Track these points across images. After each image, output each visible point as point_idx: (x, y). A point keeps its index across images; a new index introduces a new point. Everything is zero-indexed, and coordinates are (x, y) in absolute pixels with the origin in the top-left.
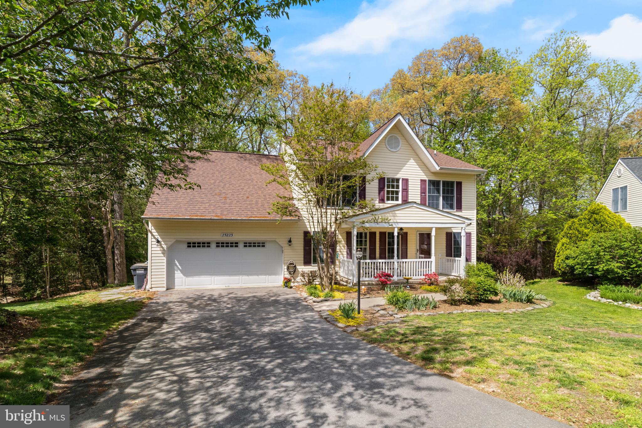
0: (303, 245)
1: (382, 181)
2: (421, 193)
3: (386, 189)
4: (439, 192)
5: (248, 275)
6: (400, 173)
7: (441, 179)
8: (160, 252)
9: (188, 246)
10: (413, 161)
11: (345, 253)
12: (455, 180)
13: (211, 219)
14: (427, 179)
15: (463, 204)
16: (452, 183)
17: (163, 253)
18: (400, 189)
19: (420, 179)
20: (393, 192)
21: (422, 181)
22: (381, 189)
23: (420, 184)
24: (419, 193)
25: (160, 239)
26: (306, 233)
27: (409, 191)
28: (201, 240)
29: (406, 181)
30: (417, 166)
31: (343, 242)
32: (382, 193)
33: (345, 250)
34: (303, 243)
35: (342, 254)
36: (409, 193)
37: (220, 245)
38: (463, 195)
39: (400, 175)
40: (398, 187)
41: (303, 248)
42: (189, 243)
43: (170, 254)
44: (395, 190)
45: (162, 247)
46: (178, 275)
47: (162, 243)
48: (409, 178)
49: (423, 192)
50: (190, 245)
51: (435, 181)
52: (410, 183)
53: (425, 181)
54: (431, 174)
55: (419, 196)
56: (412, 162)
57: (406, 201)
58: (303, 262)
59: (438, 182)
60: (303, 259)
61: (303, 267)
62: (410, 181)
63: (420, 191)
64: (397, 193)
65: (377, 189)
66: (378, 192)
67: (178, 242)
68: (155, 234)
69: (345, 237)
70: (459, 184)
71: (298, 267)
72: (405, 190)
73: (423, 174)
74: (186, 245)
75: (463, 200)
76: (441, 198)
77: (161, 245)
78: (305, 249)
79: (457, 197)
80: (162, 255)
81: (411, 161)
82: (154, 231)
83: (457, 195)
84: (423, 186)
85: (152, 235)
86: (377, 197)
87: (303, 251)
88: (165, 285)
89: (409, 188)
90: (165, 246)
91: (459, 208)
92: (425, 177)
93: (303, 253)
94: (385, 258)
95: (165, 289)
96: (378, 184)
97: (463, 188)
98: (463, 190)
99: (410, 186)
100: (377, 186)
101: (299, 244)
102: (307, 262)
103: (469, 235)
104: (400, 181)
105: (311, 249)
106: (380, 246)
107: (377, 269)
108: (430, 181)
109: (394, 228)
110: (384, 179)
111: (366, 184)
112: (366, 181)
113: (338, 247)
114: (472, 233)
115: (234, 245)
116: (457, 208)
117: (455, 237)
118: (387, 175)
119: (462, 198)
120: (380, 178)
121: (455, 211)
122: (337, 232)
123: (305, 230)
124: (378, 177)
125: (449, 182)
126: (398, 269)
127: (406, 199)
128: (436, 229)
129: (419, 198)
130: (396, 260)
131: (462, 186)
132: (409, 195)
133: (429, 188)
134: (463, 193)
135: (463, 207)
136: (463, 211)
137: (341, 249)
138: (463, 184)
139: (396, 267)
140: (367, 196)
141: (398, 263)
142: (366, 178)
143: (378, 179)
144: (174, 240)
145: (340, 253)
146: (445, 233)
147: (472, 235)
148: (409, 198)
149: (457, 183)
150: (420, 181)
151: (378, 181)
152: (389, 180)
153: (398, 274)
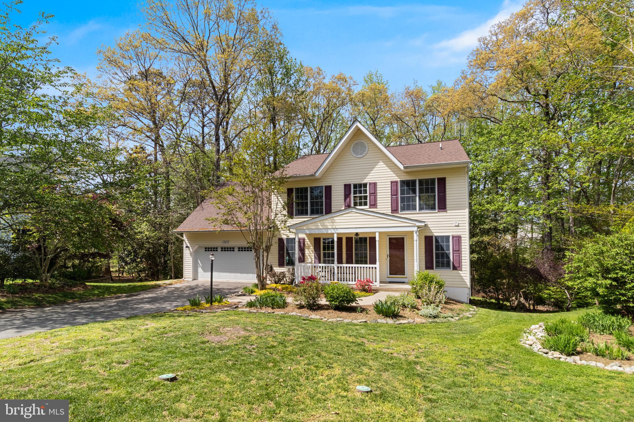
0: (278, 250)
1: (347, 187)
2: (392, 195)
3: (352, 195)
4: (414, 192)
5: (241, 273)
6: (368, 177)
7: (417, 178)
8: (189, 254)
9: (206, 250)
10: (382, 163)
11: (313, 257)
12: (436, 176)
14: (399, 180)
15: (447, 203)
16: (433, 180)
17: (191, 255)
18: (368, 194)
19: (390, 181)
20: (361, 198)
21: (392, 182)
22: (347, 195)
23: (390, 186)
24: (390, 196)
25: (189, 245)
26: (281, 240)
27: (378, 194)
28: (212, 246)
29: (373, 185)
30: (387, 168)
31: (312, 248)
32: (348, 200)
33: (313, 255)
34: (277, 248)
35: (311, 258)
36: (378, 197)
37: (224, 249)
38: (447, 193)
39: (367, 180)
40: (365, 192)
41: (277, 252)
42: (206, 248)
43: (195, 255)
44: (363, 195)
46: (200, 270)
47: (191, 248)
48: (377, 182)
49: (394, 194)
50: (207, 249)
51: (409, 180)
52: (378, 186)
53: (397, 182)
54: (405, 174)
55: (390, 199)
56: (381, 164)
57: (374, 205)
58: (278, 264)
59: (414, 182)
60: (277, 261)
61: (278, 268)
62: (378, 184)
63: (390, 193)
64: (366, 198)
65: (343, 196)
66: (343, 198)
67: (200, 247)
68: (187, 242)
69: (313, 243)
70: (442, 182)
71: (274, 268)
72: (374, 194)
73: (394, 175)
74: (204, 249)
75: (447, 198)
76: (417, 198)
77: (189, 249)
78: (279, 253)
79: (438, 195)
81: (379, 164)
82: (186, 240)
83: (438, 193)
84: (394, 188)
85: (185, 243)
86: (344, 203)
87: (278, 255)
88: (191, 277)
89: (378, 192)
90: (191, 250)
91: (443, 206)
92: (397, 177)
93: (277, 257)
94: (352, 263)
95: (191, 280)
96: (343, 191)
97: (447, 185)
98: (447, 187)
99: (378, 189)
100: (343, 193)
101: (275, 249)
102: (281, 264)
103: (458, 239)
104: (368, 186)
105: (284, 253)
106: (347, 251)
107: (341, 273)
108: (403, 182)
109: (333, 234)
110: (350, 185)
111: (332, 192)
112: (332, 189)
113: (307, 252)
114: (462, 236)
115: (232, 249)
116: (439, 208)
117: (437, 241)
118: (353, 182)
119: (447, 195)
120: (345, 185)
121: (437, 211)
122: (306, 238)
123: (279, 237)
124: (343, 184)
125: (428, 179)
126: (338, 273)
127: (374, 203)
128: (380, 233)
129: (390, 201)
130: (336, 265)
131: (447, 182)
132: (378, 199)
133: (401, 189)
134: (447, 190)
135: (447, 206)
136: (448, 212)
137: (310, 253)
138: (447, 179)
139: (336, 272)
140: (332, 204)
141: (338, 267)
142: (332, 187)
143: (343, 186)
144: (197, 246)
145: (309, 257)
146: (424, 237)
147: (462, 239)
148: (378, 202)
149: (439, 179)
150: (390, 183)
151: (343, 189)
152: (355, 186)
153: (338, 278)
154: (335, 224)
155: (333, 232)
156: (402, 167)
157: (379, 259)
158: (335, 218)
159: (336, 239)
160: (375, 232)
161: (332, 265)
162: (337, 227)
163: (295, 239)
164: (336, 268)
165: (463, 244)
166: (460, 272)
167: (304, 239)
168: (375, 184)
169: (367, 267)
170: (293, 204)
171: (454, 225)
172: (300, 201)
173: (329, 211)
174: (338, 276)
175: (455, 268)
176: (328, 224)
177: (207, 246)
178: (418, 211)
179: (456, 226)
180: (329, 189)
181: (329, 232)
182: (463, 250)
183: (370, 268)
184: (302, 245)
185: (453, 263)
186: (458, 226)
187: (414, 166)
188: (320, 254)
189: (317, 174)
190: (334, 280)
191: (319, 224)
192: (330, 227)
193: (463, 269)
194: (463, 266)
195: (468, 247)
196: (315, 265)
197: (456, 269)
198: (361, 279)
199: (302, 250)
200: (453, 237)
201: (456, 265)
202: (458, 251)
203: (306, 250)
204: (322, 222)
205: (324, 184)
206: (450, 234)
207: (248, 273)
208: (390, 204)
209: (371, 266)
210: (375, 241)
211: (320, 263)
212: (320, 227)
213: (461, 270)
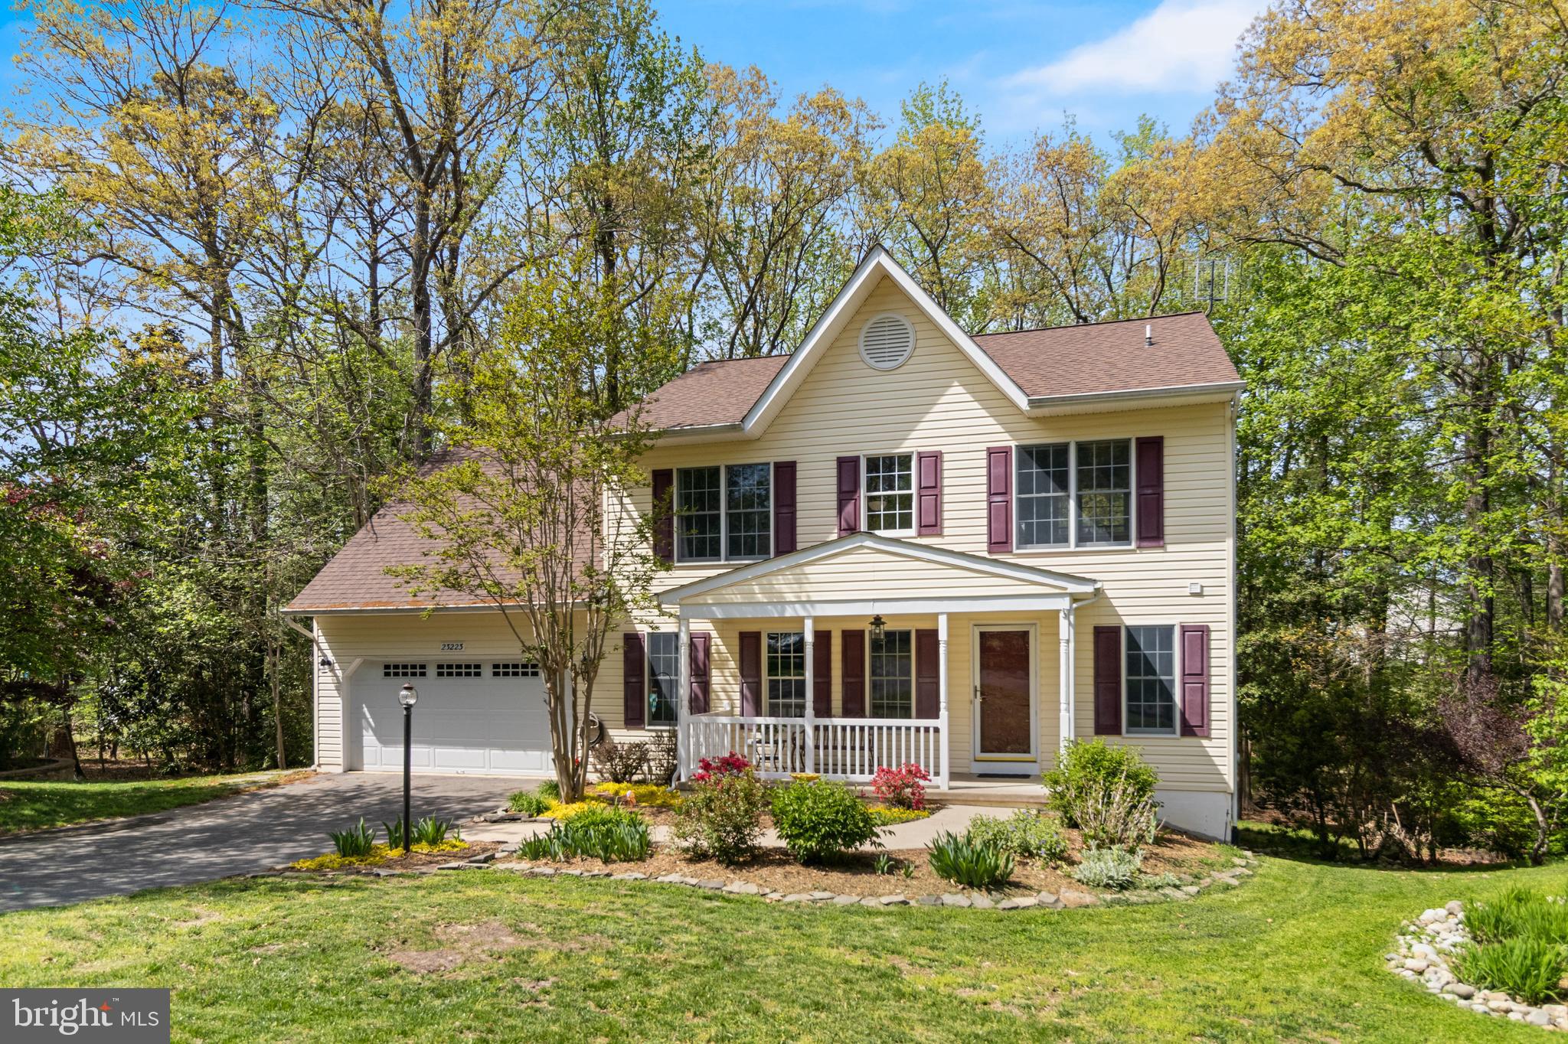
0: (621, 672)
1: (847, 467)
2: (990, 494)
3: (863, 493)
4: (1062, 484)
5: (504, 747)
6: (914, 434)
7: (1072, 437)
8: (332, 687)
9: (387, 674)
10: (961, 389)
11: (737, 696)
12: (1132, 432)
13: (397, 610)
14: (1013, 444)
15: (1167, 521)
16: (1123, 446)
17: (337, 689)
18: (914, 490)
19: (984, 446)
20: (890, 502)
21: (990, 452)
22: (846, 494)
23: (984, 463)
24: (984, 496)
25: (331, 658)
26: (632, 641)
27: (946, 490)
28: (409, 660)
29: (935, 460)
30: (977, 406)
31: (732, 664)
32: (849, 509)
33: (737, 688)
34: (621, 665)
35: (730, 699)
36: (946, 499)
37: (446, 670)
38: (1167, 486)
39: (911, 445)
40: (906, 482)
41: (621, 680)
42: (387, 667)
43: (353, 693)
44: (897, 492)
45: (336, 676)
46: (369, 738)
47: (336, 666)
48: (944, 449)
49: (997, 490)
50: (393, 670)
51: (1048, 445)
52: (946, 465)
53: (1006, 451)
54: (1033, 425)
55: (985, 505)
56: (957, 393)
57: (933, 526)
58: (622, 717)
59: (1061, 450)
60: (621, 710)
61: (624, 732)
62: (946, 457)
63: (984, 488)
64: (906, 501)
65: (834, 497)
66: (835, 504)
67: (367, 664)
68: (325, 646)
69: (737, 649)
70: (1152, 449)
71: (611, 732)
72: (934, 488)
73: (999, 429)
74: (382, 671)
75: (1167, 504)
76: (1072, 505)
77: (332, 670)
78: (626, 683)
79: (1139, 496)
80: (335, 693)
81: (952, 390)
82: (322, 639)
83: (1139, 486)
84: (998, 471)
85: (320, 649)
86: (835, 520)
87: (622, 687)
88: (340, 761)
89: (946, 482)
90: (339, 673)
91: (1152, 534)
92: (1007, 436)
93: (622, 694)
94: (862, 715)
95: (340, 769)
96: (834, 480)
97: (1166, 460)
98: (1167, 469)
99: (946, 474)
100: (834, 488)
101: (612, 670)
102: (633, 719)
103: (1199, 637)
104: (914, 464)
105: (642, 683)
106: (846, 674)
107: (826, 748)
108: (1026, 451)
109: (801, 620)
110: (856, 460)
111: (799, 482)
112: (799, 474)
113: (716, 678)
114: (1212, 626)
115: (471, 670)
116: (1141, 538)
117: (1133, 643)
118: (865, 448)
119: (1167, 495)
120: (841, 462)
121: (1133, 546)
122: (714, 634)
123: (628, 629)
124: (834, 456)
125: (1108, 442)
126: (817, 747)
127: (932, 521)
128: (951, 616)
129: (985, 513)
130: (808, 721)
131: (1166, 451)
132: (946, 507)
133: (1020, 476)
134: (1167, 477)
135: (1167, 530)
136: (1170, 548)
137: (726, 683)
138: (1166, 443)
139: (810, 742)
140: (799, 522)
141: (817, 728)
142: (799, 467)
143: (834, 464)
144: (358, 661)
145: (722, 695)
146: (1091, 630)
147: (1213, 635)
148: (946, 515)
149: (1141, 442)
150: (984, 455)
151: (834, 472)
152: (873, 464)
153: (817, 764)
154: (808, 587)
155: (802, 613)
156: (1023, 402)
157: (949, 702)
158: (808, 569)
159: (809, 638)
160: (937, 614)
161: (799, 721)
162: (814, 597)
163: (677, 635)
164: (810, 731)
165: (1213, 653)
166: (1205, 742)
167: (707, 638)
168: (937, 458)
169: (908, 729)
170: (670, 520)
171: (1187, 592)
172: (694, 512)
173: (787, 545)
174: (817, 755)
175: (1188, 730)
176: (784, 588)
177: (392, 661)
178: (1072, 547)
179: (1194, 595)
180: (787, 472)
181: (789, 612)
182: (1213, 671)
183: (918, 729)
184: (701, 655)
185: (1183, 714)
186: (1200, 595)
187: (1063, 399)
188: (759, 684)
189: (750, 425)
190: (803, 770)
191: (756, 589)
192: (790, 597)
193: (1214, 734)
194: (1214, 725)
195: (1230, 663)
196: (742, 720)
197: (1193, 734)
198: (889, 764)
199: (701, 673)
200: (1184, 630)
201: (1194, 721)
202: (1199, 675)
203: (714, 672)
204: (764, 581)
205: (773, 456)
206: (1175, 621)
207: (524, 747)
208: (985, 522)
209: (923, 723)
210: (937, 643)
211: (758, 714)
212: (760, 597)
213: (1208, 737)
